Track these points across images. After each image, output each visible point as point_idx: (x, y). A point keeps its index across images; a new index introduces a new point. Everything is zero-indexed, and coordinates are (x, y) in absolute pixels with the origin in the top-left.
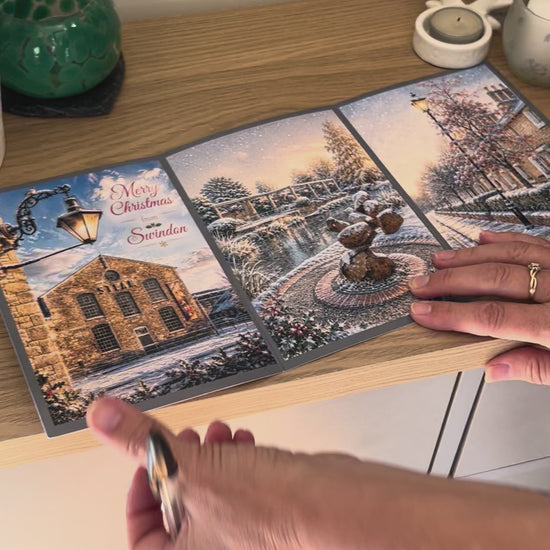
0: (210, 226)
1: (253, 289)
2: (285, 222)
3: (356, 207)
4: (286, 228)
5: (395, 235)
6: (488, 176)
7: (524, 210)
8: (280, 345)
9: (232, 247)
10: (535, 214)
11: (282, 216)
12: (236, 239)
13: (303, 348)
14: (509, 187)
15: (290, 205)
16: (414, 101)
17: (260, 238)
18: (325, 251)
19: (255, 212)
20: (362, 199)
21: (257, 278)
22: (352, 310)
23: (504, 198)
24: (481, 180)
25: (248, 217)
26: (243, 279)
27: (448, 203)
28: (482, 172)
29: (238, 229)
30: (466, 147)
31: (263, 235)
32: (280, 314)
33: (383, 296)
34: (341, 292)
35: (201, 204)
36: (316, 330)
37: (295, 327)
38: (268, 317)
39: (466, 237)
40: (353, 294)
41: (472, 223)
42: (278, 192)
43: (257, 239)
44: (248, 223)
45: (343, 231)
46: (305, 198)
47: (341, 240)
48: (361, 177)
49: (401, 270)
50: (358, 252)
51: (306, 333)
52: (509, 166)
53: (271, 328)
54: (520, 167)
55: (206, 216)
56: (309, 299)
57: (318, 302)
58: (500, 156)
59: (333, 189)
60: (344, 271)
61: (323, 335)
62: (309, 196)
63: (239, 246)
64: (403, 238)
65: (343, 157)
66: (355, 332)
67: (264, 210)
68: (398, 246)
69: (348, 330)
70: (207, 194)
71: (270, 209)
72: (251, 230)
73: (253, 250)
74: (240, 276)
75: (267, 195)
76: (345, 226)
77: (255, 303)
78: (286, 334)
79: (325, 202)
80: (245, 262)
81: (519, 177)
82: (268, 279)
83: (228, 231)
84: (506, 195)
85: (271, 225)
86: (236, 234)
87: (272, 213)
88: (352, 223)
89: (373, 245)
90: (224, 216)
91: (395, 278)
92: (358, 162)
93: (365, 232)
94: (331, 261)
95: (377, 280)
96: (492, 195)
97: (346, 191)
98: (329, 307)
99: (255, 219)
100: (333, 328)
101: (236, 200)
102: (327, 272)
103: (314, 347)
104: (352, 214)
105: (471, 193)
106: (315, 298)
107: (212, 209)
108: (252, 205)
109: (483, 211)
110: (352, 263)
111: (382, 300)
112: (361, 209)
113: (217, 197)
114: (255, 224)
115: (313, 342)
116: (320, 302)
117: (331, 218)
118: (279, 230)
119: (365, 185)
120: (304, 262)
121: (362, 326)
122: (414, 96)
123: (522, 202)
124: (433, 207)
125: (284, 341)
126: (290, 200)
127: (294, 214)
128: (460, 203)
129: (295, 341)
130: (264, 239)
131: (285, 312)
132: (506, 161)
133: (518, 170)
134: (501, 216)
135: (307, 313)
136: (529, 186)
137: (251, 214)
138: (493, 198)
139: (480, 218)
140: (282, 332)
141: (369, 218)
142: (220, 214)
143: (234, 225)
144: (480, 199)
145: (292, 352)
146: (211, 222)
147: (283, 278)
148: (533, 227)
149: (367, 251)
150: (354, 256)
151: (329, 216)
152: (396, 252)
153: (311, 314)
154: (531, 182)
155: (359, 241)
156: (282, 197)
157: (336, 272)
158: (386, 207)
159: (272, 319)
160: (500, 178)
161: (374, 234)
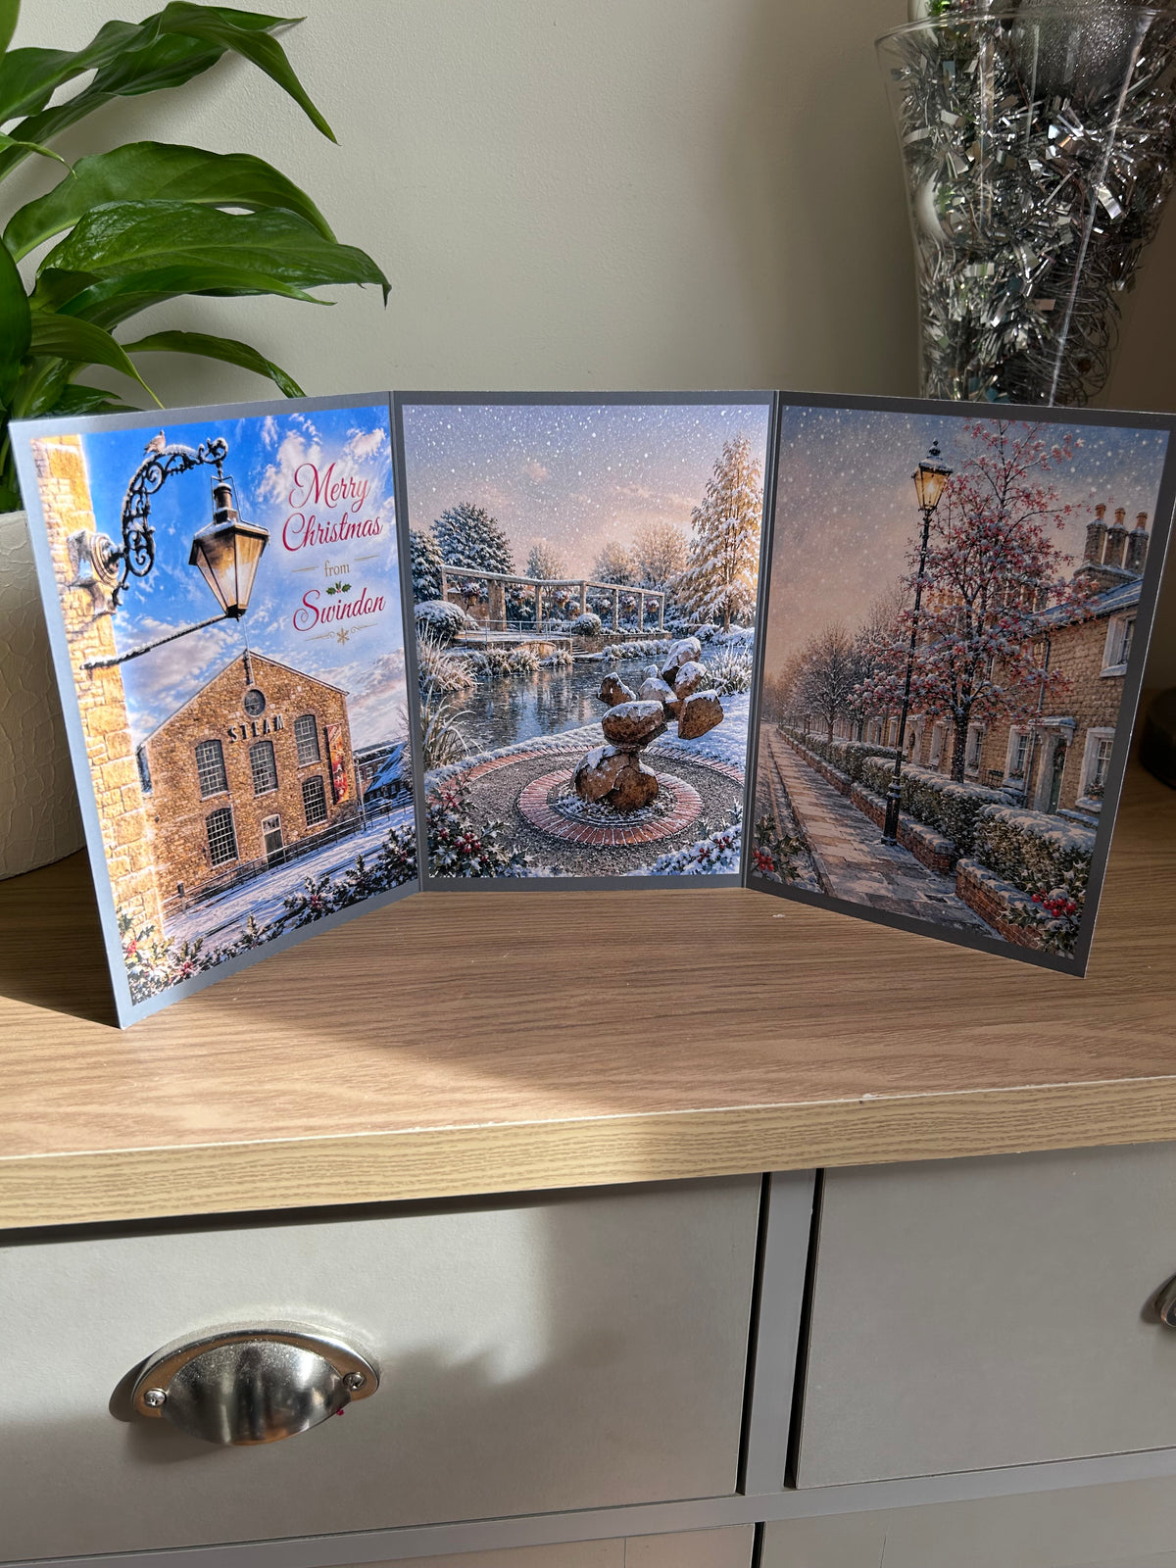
0: (421, 608)
1: (436, 753)
2: (540, 656)
3: (667, 667)
4: (535, 666)
5: (691, 743)
6: (910, 717)
7: (907, 810)
8: (432, 854)
9: (438, 665)
10: (918, 828)
11: (540, 639)
12: (449, 654)
13: (461, 870)
14: (925, 758)
15: (565, 624)
16: (924, 469)
17: (488, 670)
18: (570, 733)
19: (503, 613)
20: (686, 654)
21: (449, 739)
22: (556, 841)
23: (897, 771)
24: (892, 719)
25: (487, 619)
26: (430, 731)
27: (807, 724)
28: (907, 704)
29: (462, 636)
30: (926, 636)
31: (495, 664)
32: (454, 810)
33: (610, 837)
34: (555, 810)
35: (423, 553)
36: (490, 853)
37: (465, 837)
38: (437, 807)
39: (786, 795)
40: (571, 818)
41: (814, 781)
42: (559, 587)
43: (481, 668)
44: (483, 630)
45: (618, 707)
46: (597, 618)
47: (605, 723)
48: (713, 607)
49: (661, 805)
50: (619, 754)
51: (476, 851)
52: (962, 722)
53: (434, 825)
54: (979, 733)
55: (422, 582)
56: (505, 804)
57: (516, 812)
58: (967, 691)
59: (652, 617)
60: (580, 779)
61: (496, 863)
62: (603, 617)
63: (449, 668)
64: (699, 753)
65: (711, 547)
66: (540, 875)
67: (520, 617)
68: (682, 763)
69: (533, 870)
70: (442, 535)
71: (530, 615)
72: (479, 646)
73: (467, 687)
74: (427, 724)
75: (538, 586)
76: (627, 698)
77: (430, 777)
78: (449, 842)
79: (624, 639)
80: (446, 703)
81: (960, 750)
82: (466, 747)
83: (445, 632)
84: (905, 768)
85: (514, 651)
86: (454, 642)
87: (529, 627)
88: (640, 697)
89: (647, 750)
90: (451, 597)
91: (645, 815)
92: (730, 568)
93: (650, 721)
94: (570, 754)
95: (618, 810)
96: (885, 755)
97: (670, 628)
98: (527, 826)
99: (496, 627)
100: (514, 859)
101: (482, 572)
102: (554, 769)
103: (476, 875)
104: (653, 679)
105: (856, 730)
106: (516, 803)
107: (436, 574)
108: (506, 596)
109: (847, 772)
110: (599, 768)
111: (604, 841)
112: (669, 677)
113: (454, 551)
114: (493, 637)
115: (479, 868)
116: (518, 813)
117: (614, 675)
118: (524, 666)
119: (709, 626)
120: (533, 740)
121: (555, 870)
122: (935, 453)
123: (918, 797)
124: (781, 718)
125: (441, 850)
126: (570, 613)
127: (561, 645)
128: (823, 738)
129: (455, 857)
130: (492, 674)
131: (463, 809)
132: (967, 707)
133: (971, 738)
134: (863, 798)
135: (492, 824)
136: (958, 776)
137: (495, 615)
138: (880, 761)
139: (832, 780)
140: (444, 837)
141: (672, 698)
142: (446, 589)
143: (459, 623)
144: (859, 749)
145: (443, 870)
146: (425, 598)
147: (487, 754)
148: (894, 844)
149: (633, 755)
150: (608, 759)
151: (613, 670)
152: (672, 773)
153: (497, 827)
154: (968, 771)
155: (633, 734)
156: (560, 601)
157: (567, 775)
158: (712, 685)
159: (440, 812)
160: (926, 732)
161: (662, 729)
